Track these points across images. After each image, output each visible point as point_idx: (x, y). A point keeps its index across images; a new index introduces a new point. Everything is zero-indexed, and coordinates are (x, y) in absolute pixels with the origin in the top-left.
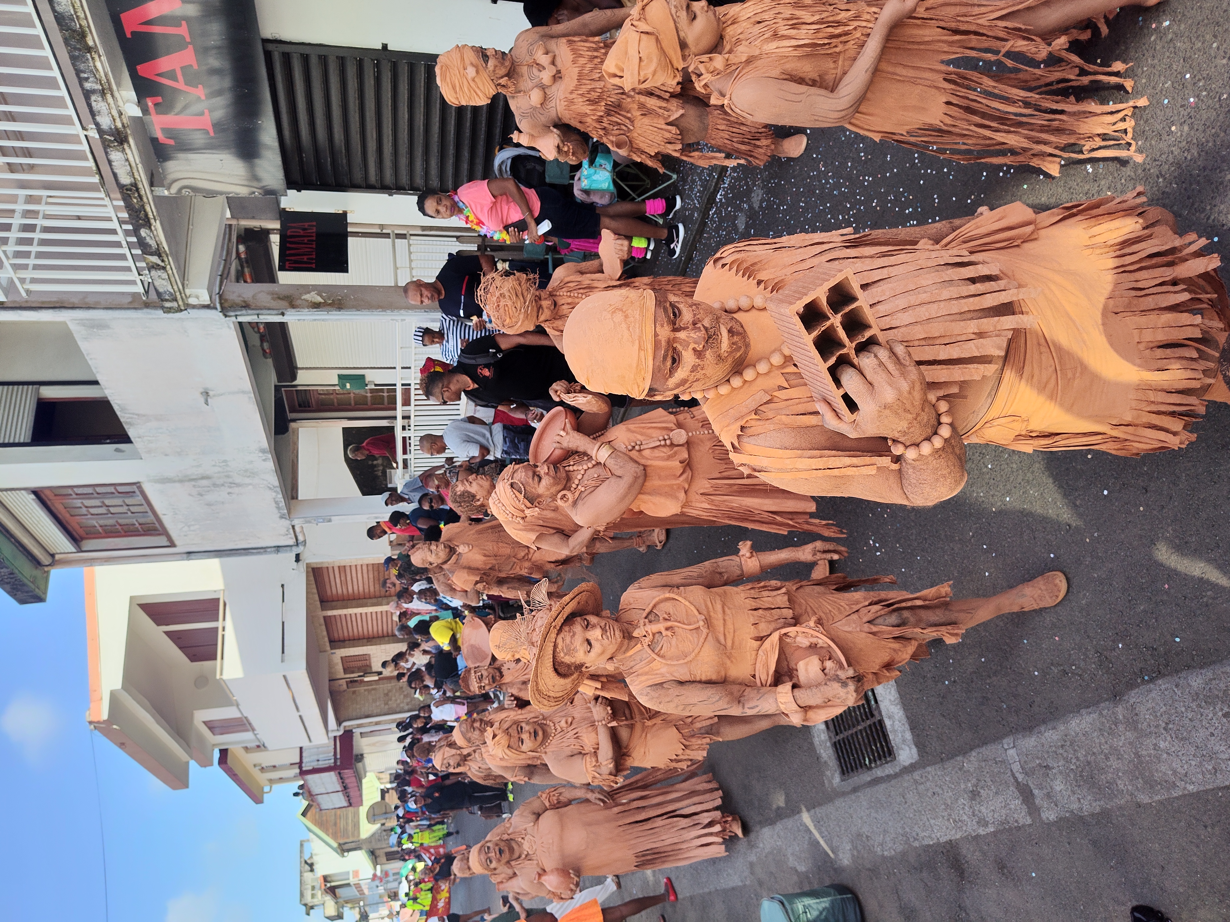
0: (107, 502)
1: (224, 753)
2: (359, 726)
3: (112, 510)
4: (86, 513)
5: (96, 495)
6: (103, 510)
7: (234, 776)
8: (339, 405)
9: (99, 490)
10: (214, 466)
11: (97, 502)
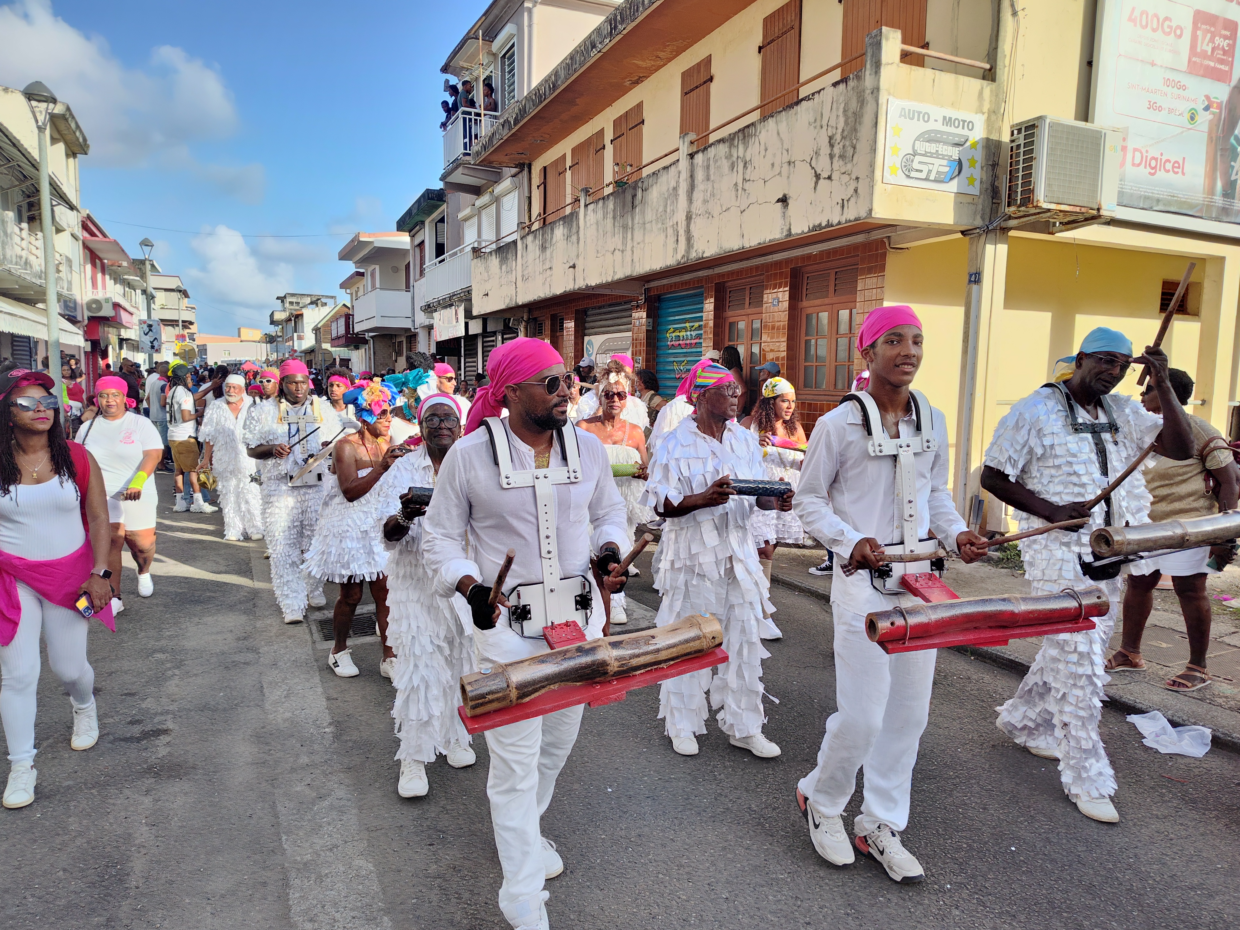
1: (362, 274)
2: (369, 348)
7: (351, 277)
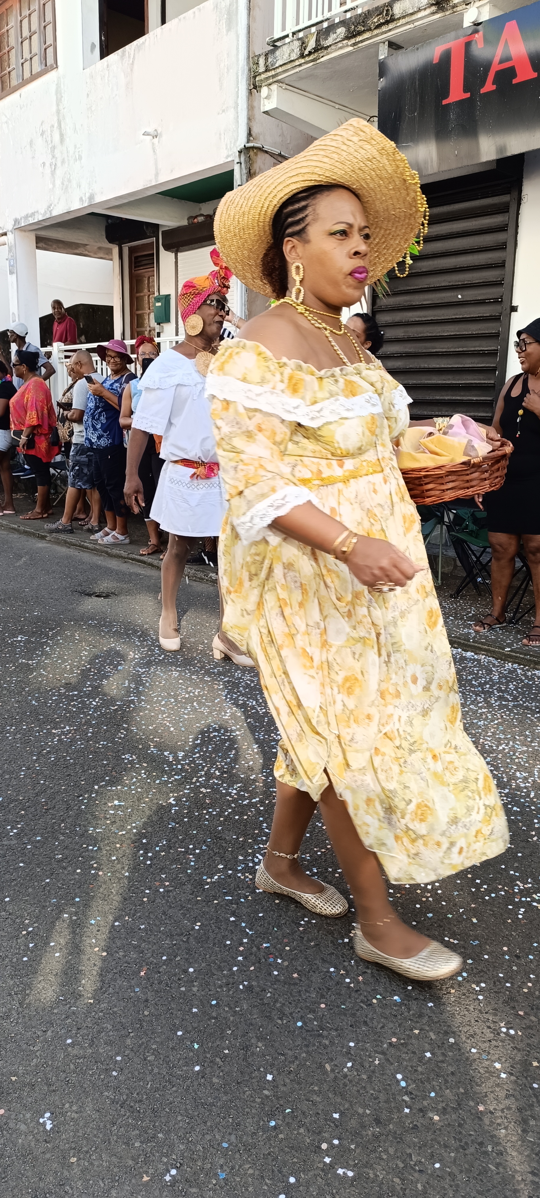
0: (35, 38)
3: (26, 43)
4: (23, 15)
5: (43, 24)
6: (26, 33)
8: (137, 298)
9: (49, 28)
10: (75, 147)
11: (35, 27)
